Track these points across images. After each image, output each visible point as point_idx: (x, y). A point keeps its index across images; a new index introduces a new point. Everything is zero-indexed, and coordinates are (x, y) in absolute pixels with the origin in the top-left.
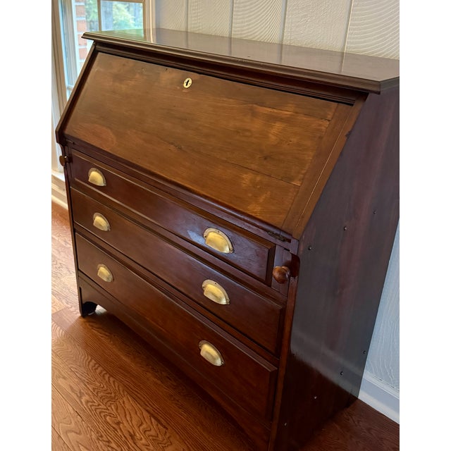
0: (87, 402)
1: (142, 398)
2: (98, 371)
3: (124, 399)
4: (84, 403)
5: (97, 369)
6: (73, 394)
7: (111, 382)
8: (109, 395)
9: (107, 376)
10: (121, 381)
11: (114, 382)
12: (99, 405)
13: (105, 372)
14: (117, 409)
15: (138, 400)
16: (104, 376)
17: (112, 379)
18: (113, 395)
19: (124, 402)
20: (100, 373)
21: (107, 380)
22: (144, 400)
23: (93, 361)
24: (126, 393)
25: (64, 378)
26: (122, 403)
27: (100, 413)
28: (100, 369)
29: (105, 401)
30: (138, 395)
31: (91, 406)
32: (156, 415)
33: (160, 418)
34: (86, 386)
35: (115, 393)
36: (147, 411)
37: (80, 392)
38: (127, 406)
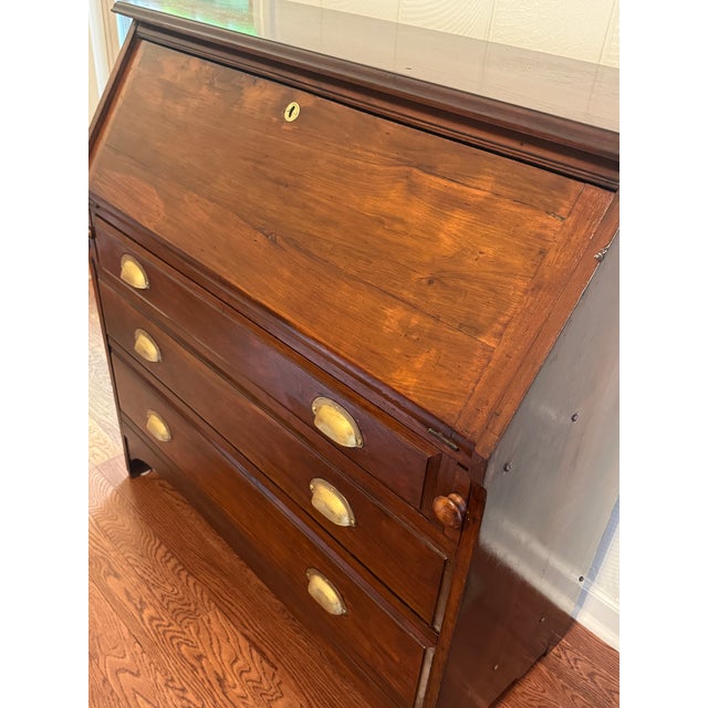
0: (152, 619)
1: (238, 614)
2: (170, 565)
3: (211, 614)
4: (146, 620)
5: (168, 561)
6: (129, 604)
7: (191, 584)
8: (186, 608)
9: (184, 574)
10: (205, 584)
11: (195, 584)
12: (170, 625)
13: (181, 567)
14: (198, 633)
15: (231, 616)
16: (179, 574)
17: (191, 580)
18: (193, 607)
19: (209, 621)
20: (173, 569)
21: (184, 580)
22: (241, 617)
23: (163, 546)
24: (213, 604)
25: (116, 576)
26: (206, 622)
27: (171, 638)
28: (174, 561)
29: (179, 619)
30: (233, 609)
31: (157, 626)
32: (259, 644)
33: (265, 650)
34: (150, 590)
35: (196, 604)
36: (245, 636)
37: (141, 602)
38: (215, 628)
